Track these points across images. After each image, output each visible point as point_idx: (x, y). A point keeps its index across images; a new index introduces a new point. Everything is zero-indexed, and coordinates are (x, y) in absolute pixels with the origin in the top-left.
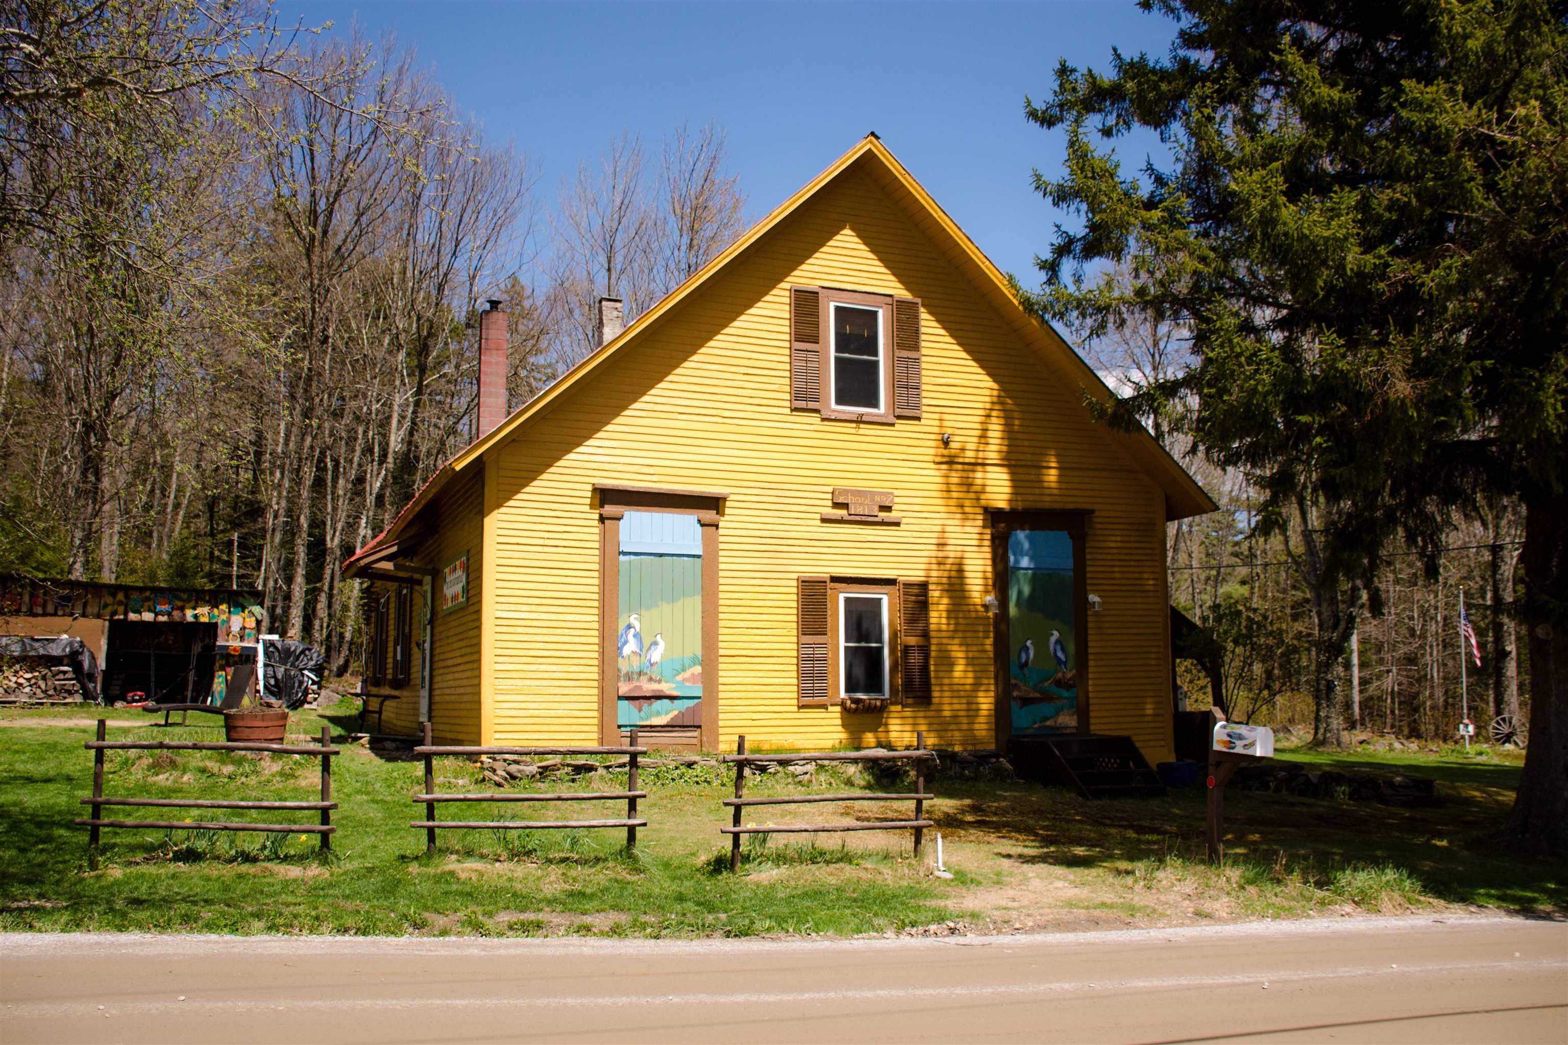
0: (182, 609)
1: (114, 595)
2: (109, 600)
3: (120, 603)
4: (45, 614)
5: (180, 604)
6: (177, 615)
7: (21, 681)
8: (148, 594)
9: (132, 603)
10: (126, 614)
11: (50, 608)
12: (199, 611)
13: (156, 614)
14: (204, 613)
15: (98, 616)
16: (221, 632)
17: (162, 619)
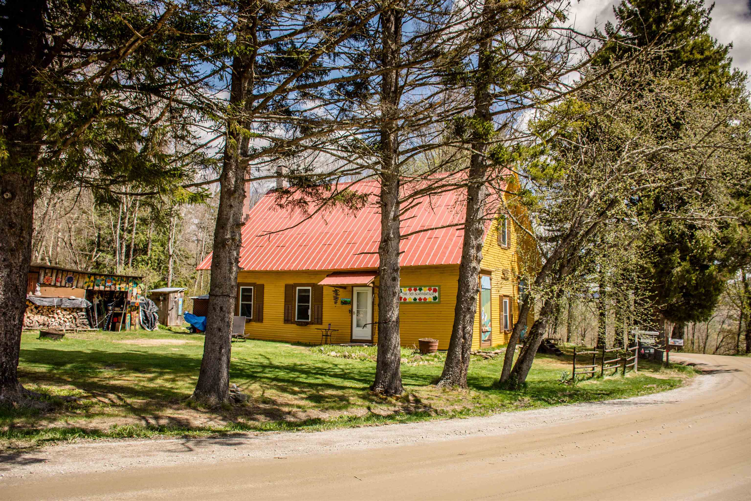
0: (115, 285)
1: (90, 278)
2: (87, 280)
3: (92, 281)
4: (61, 286)
5: (114, 282)
6: (113, 288)
7: (66, 319)
8: (103, 277)
9: (96, 282)
10: (93, 287)
11: (63, 284)
12: (121, 286)
13: (105, 287)
14: (123, 287)
15: (83, 288)
16: (129, 295)
17: (108, 289)
